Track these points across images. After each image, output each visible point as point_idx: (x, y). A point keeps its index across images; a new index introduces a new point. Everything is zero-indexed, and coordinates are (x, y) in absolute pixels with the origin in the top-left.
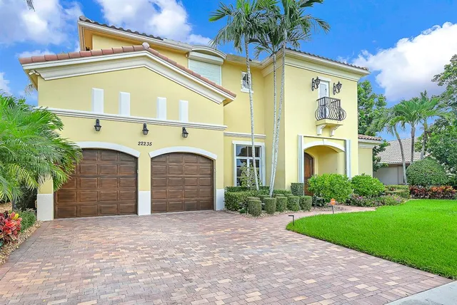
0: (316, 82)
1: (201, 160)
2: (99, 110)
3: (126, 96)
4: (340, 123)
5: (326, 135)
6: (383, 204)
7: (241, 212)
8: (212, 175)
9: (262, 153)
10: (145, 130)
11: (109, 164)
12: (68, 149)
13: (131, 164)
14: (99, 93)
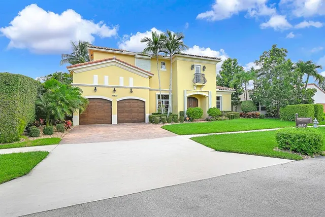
0: (193, 67)
1: (140, 102)
2: (96, 83)
3: (106, 78)
4: (204, 84)
5: (198, 89)
6: (217, 120)
7: (153, 123)
8: (144, 108)
9: (170, 98)
10: (114, 91)
11: (100, 104)
12: (85, 101)
13: (109, 104)
14: (96, 77)
